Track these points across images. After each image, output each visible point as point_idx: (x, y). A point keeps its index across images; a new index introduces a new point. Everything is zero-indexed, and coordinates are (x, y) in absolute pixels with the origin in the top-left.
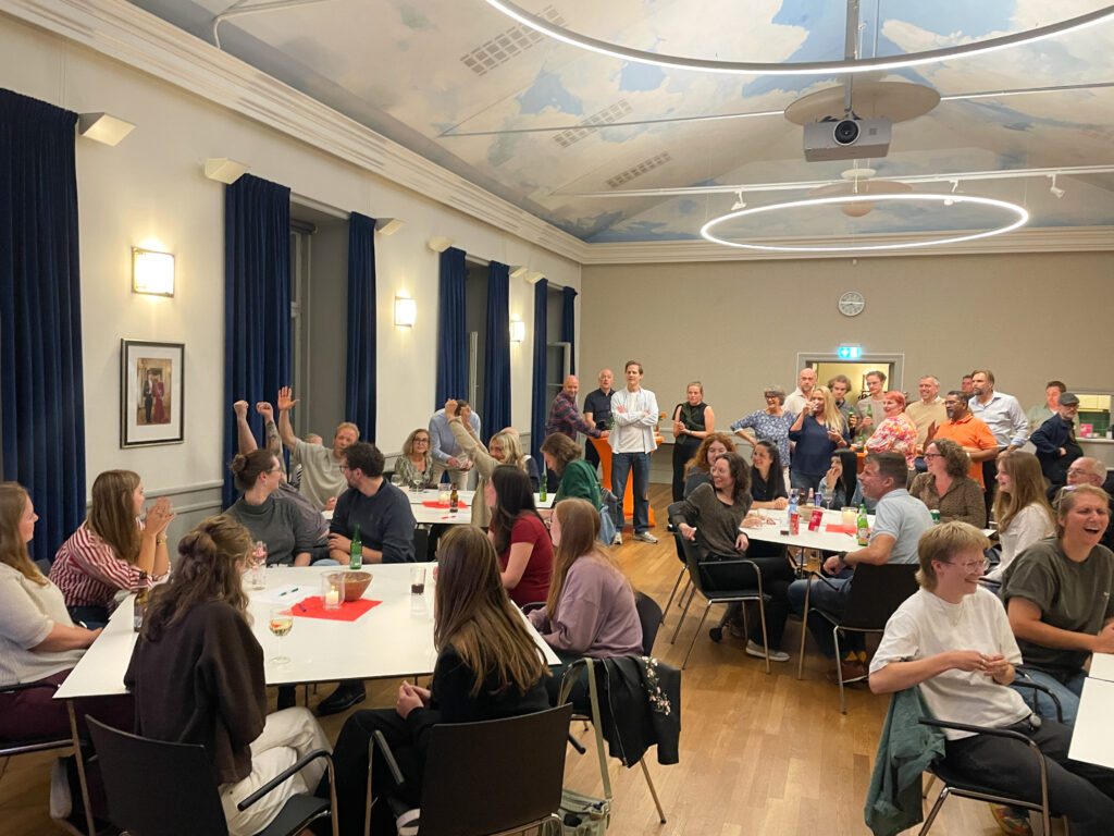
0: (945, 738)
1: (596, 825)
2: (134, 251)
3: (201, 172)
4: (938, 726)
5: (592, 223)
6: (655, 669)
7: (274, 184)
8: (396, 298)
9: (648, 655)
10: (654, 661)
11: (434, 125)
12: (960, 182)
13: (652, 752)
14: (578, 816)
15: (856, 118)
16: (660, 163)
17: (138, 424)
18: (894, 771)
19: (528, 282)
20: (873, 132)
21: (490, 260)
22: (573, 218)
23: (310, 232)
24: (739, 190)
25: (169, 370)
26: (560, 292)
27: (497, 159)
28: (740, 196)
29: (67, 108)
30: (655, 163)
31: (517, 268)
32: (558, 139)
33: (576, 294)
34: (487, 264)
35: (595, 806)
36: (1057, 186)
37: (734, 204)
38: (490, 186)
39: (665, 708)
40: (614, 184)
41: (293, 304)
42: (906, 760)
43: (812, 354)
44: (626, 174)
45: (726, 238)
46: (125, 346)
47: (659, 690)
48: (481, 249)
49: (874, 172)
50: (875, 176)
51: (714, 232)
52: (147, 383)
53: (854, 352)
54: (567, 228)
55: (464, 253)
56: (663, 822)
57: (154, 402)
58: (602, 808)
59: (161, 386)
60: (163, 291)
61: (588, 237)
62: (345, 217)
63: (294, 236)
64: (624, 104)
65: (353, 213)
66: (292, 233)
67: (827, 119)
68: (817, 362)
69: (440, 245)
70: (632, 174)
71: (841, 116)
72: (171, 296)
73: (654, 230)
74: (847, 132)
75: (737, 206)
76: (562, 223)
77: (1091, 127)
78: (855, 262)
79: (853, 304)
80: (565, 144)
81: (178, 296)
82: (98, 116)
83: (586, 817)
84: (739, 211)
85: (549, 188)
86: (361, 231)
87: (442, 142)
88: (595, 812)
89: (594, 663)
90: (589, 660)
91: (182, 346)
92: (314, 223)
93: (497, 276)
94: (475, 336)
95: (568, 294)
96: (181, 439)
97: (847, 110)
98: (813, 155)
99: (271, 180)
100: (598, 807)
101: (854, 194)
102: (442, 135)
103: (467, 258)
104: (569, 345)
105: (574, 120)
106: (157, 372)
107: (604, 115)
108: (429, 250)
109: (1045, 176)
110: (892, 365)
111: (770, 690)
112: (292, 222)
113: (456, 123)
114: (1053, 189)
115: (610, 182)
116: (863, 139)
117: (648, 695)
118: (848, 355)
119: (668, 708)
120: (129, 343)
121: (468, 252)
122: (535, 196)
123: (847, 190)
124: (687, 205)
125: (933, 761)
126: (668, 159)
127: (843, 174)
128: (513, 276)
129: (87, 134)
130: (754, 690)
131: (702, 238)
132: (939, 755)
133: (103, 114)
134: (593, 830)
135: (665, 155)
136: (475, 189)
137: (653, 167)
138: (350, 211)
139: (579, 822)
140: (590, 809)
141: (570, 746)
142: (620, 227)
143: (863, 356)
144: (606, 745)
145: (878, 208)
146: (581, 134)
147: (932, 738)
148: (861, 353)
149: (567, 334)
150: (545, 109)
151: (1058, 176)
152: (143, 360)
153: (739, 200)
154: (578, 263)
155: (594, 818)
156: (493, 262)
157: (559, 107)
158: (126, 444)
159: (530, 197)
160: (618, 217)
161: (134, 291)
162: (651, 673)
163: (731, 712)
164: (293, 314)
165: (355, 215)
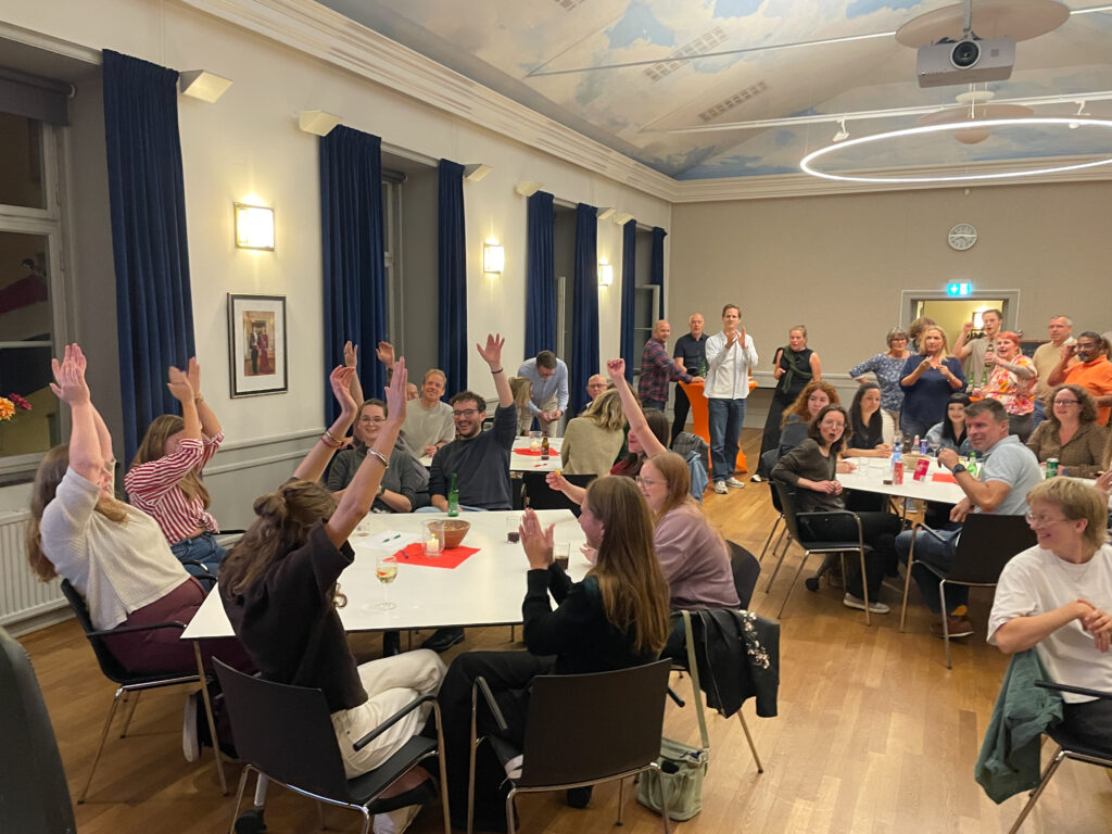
0: (1063, 701)
1: (693, 774)
2: (236, 206)
3: (296, 125)
4: (1057, 689)
5: (682, 160)
6: (754, 623)
7: (365, 134)
8: (486, 245)
9: (745, 608)
10: (752, 615)
11: (522, 65)
12: (1087, 102)
13: (750, 705)
14: (676, 764)
15: (976, 39)
16: (756, 92)
17: (246, 375)
18: (1008, 732)
19: (616, 224)
20: (995, 53)
21: (578, 202)
22: (663, 156)
23: (401, 181)
24: (842, 119)
25: (272, 322)
26: (649, 233)
27: (584, 97)
28: (843, 125)
29: (168, 67)
30: (750, 93)
31: (605, 210)
32: (649, 73)
33: (666, 234)
34: (574, 207)
35: (693, 755)
37: (835, 134)
38: (577, 125)
39: (764, 663)
40: (706, 117)
41: (386, 254)
42: (1021, 721)
43: (917, 291)
44: (719, 107)
45: (825, 170)
46: (231, 299)
47: (757, 643)
48: (568, 192)
49: (992, 94)
50: (994, 98)
51: (813, 165)
52: (252, 337)
53: (964, 289)
54: (656, 166)
55: (552, 196)
56: (760, 771)
57: (260, 353)
58: (700, 757)
59: (266, 337)
60: (264, 246)
61: (678, 174)
62: (434, 164)
63: (386, 185)
64: (718, 31)
65: (443, 160)
66: (383, 182)
67: (944, 41)
68: (923, 300)
69: (528, 189)
70: (726, 106)
71: (960, 37)
72: (272, 250)
73: (749, 165)
74: (966, 53)
75: (839, 136)
76: (652, 162)
79: (964, 237)
80: (655, 77)
81: (278, 250)
82: (197, 73)
83: (684, 765)
84: (842, 142)
85: (638, 125)
86: (450, 176)
87: (530, 82)
88: (692, 760)
89: (691, 615)
90: (685, 613)
91: (283, 299)
92: (404, 172)
93: (585, 218)
94: (562, 282)
95: (658, 234)
96: (285, 389)
97: (965, 30)
98: (927, 81)
99: (362, 131)
100: (695, 756)
101: (971, 120)
102: (529, 76)
103: (554, 201)
104: (658, 287)
105: (666, 52)
106: (261, 324)
107: (696, 45)
108: (517, 194)
110: (1006, 302)
111: (871, 643)
112: (383, 172)
113: (543, 61)
115: (702, 116)
116: (984, 61)
117: (746, 649)
118: (958, 292)
119: (767, 662)
120: (234, 297)
121: (555, 196)
122: (623, 134)
123: (962, 115)
124: (785, 137)
125: (1049, 723)
126: (765, 88)
127: (958, 98)
128: (601, 218)
129: (187, 92)
130: (854, 642)
131: (802, 171)
132: (1055, 717)
133: (201, 71)
134: (691, 778)
135: (761, 84)
136: (563, 129)
137: (748, 97)
138: (439, 158)
139: (677, 769)
140: (687, 758)
141: (668, 697)
142: (713, 162)
143: (974, 293)
144: (703, 695)
145: (994, 134)
146: (672, 66)
147: (1049, 701)
148: (972, 290)
149: (656, 276)
150: (635, 42)
152: (248, 313)
153: (842, 129)
154: (667, 202)
155: (692, 766)
156: (580, 204)
157: (650, 40)
158: (236, 394)
159: (618, 135)
160: (710, 152)
161: (237, 246)
162: (749, 627)
163: (830, 663)
164: (386, 264)
165: (444, 162)
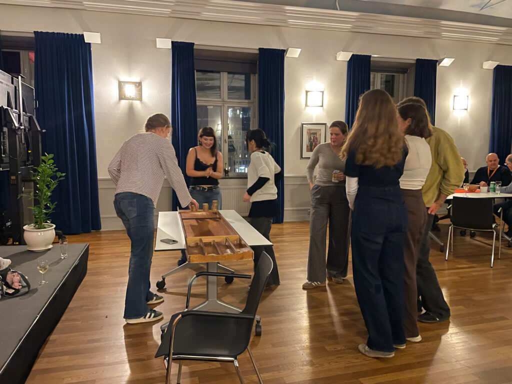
2: (307, 92)
8: (455, 96)
23: (406, 72)
25: (320, 133)
46: (302, 125)
52: (311, 137)
59: (317, 139)
69: (491, 65)
72: (321, 106)
81: (325, 106)
82: (288, 49)
87: (484, 12)
91: (325, 124)
102: (482, 9)
106: (315, 134)
113: (487, 1)
129: (287, 56)
138: (415, 59)
152: (309, 130)
158: (302, 158)
161: (306, 105)
165: (418, 60)
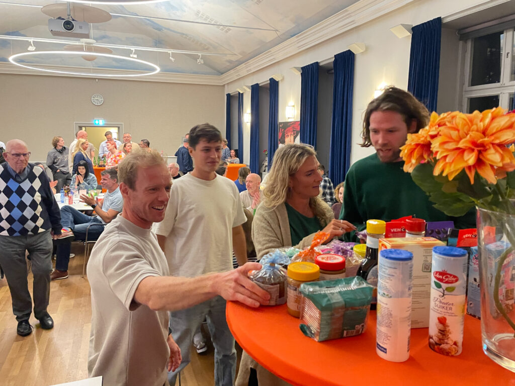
12: (135, 50)
15: (73, 20)
20: (81, 27)
24: (31, 40)
28: (32, 43)
36: (172, 57)
37: (28, 47)
43: (81, 122)
45: (21, 63)
49: (95, 41)
50: (96, 43)
53: (101, 122)
67: (60, 18)
68: (85, 127)
71: (66, 18)
74: (68, 25)
75: (30, 48)
77: (184, 34)
78: (97, 80)
79: (98, 100)
84: (32, 51)
97: (68, 15)
109: (167, 53)
110: (119, 128)
114: (171, 58)
116: (76, 30)
118: (99, 123)
127: (81, 40)
131: (10, 62)
148: (104, 123)
151: (172, 53)
153: (31, 45)
